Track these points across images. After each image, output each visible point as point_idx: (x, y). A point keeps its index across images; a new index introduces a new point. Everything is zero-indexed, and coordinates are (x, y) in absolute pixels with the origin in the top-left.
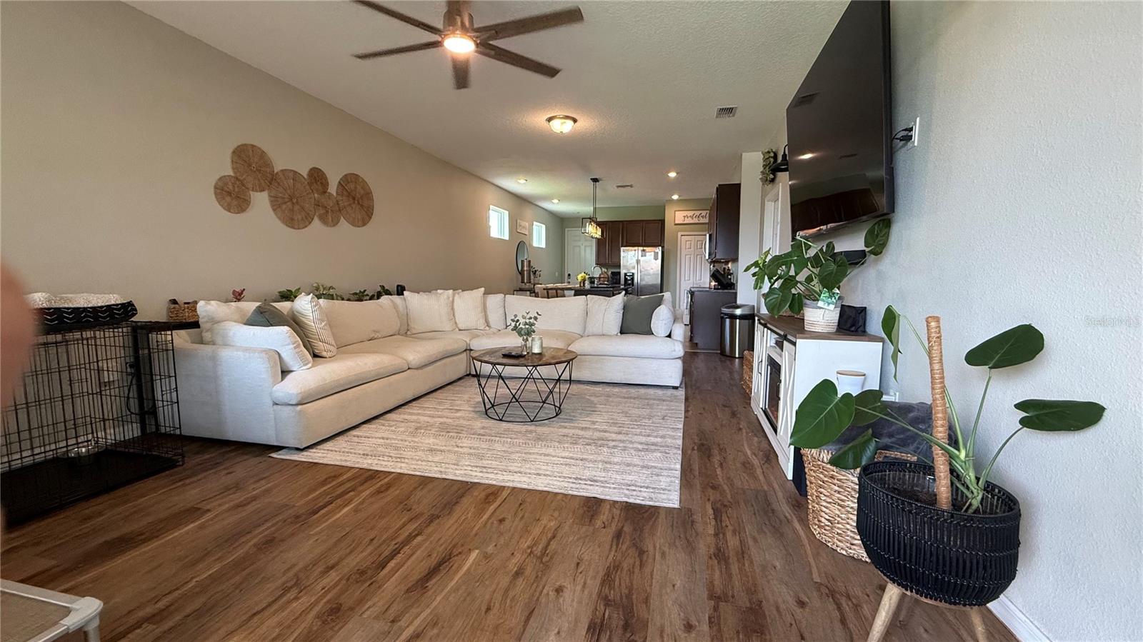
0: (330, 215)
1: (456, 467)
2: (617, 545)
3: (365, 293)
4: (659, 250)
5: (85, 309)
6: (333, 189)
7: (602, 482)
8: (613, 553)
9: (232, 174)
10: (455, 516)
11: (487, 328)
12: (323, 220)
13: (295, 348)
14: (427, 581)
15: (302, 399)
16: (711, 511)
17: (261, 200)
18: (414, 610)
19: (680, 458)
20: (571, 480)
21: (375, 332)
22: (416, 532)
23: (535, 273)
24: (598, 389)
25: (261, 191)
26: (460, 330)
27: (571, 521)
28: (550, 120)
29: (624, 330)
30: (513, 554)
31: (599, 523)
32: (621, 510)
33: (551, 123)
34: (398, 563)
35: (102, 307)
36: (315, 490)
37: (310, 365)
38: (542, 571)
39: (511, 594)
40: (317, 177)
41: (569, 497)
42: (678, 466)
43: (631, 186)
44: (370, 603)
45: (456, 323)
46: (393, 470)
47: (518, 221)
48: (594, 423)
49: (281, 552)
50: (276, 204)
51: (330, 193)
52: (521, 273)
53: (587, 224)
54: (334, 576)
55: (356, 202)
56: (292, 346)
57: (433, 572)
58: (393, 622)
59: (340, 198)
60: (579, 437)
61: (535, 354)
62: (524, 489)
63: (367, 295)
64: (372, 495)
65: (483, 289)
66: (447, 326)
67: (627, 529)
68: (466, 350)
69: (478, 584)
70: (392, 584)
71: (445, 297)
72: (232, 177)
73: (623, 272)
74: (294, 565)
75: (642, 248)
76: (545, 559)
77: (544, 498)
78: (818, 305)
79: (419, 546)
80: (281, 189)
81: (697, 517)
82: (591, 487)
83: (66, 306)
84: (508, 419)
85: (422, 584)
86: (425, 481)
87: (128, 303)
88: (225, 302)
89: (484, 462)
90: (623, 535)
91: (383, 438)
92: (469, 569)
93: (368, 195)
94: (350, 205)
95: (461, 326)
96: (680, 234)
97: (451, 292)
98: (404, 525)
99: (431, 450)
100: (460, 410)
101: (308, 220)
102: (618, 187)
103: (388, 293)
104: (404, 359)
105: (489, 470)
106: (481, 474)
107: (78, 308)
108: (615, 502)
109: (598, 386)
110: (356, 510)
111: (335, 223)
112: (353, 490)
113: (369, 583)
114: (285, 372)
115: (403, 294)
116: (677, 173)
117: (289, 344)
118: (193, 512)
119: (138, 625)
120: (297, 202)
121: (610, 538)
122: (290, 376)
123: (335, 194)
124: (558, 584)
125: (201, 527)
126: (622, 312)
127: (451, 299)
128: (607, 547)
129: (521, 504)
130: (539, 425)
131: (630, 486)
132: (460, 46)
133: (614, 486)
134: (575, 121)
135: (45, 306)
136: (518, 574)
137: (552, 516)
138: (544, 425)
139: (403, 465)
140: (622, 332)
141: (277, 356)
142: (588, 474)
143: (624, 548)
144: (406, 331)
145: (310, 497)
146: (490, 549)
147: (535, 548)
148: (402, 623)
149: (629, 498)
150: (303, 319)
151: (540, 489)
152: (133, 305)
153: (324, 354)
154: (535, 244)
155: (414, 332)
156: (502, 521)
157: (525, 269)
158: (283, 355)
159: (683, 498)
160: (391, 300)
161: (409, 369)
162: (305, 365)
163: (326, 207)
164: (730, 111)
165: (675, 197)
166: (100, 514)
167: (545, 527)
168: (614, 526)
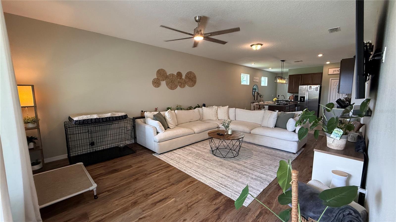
0: (182, 85)
1: (190, 169)
2: (213, 213)
3: (192, 107)
4: (318, 86)
5: (117, 117)
6: (184, 77)
7: (228, 187)
8: (210, 215)
9: (157, 78)
10: (178, 185)
11: (229, 119)
12: (180, 86)
13: (160, 127)
14: (157, 203)
15: (159, 141)
16: (258, 212)
17: (163, 83)
18: (149, 210)
19: (266, 186)
20: (218, 184)
21: (192, 119)
22: (165, 188)
23: (260, 96)
24: (260, 148)
25: (163, 81)
26: (219, 120)
27: (207, 198)
28: (251, 46)
29: (277, 126)
30: (182, 203)
31: (214, 202)
32: (225, 200)
33: (252, 47)
34: (155, 195)
35: (121, 116)
36: (154, 167)
37: (164, 131)
38: (185, 212)
39: (172, 215)
40: (179, 74)
41: (213, 190)
42: (262, 190)
43: (302, 61)
44: (143, 204)
45: (218, 117)
46: (174, 166)
47: (254, 77)
48: (245, 163)
49: (137, 183)
50: (167, 84)
51: (183, 79)
52: (254, 96)
53: (277, 79)
54: (141, 193)
55: (191, 80)
56: (159, 126)
57: (160, 201)
58: (143, 211)
59: (185, 79)
60: (235, 168)
61: (229, 134)
62: (202, 183)
63: (192, 108)
64: (164, 173)
65: (228, 106)
66: (214, 119)
67: (221, 208)
68: (218, 127)
69: (167, 209)
70: (150, 201)
71: (215, 109)
72: (156, 78)
73: (299, 96)
74: (137, 187)
75: (309, 86)
76: (189, 208)
77: (206, 187)
78: (331, 136)
79: (164, 191)
80: (169, 80)
81: (250, 214)
82: (223, 188)
83: (114, 116)
84: (217, 155)
85: (155, 204)
86: (180, 171)
87: (126, 115)
88: (150, 112)
89: (199, 170)
90: (219, 209)
91: (179, 155)
92: (169, 203)
93: (195, 77)
94: (189, 81)
95: (219, 119)
96: (331, 79)
97: (217, 107)
98: (165, 184)
99: (188, 162)
100: (206, 149)
101: (176, 87)
102: (295, 62)
103: (199, 107)
104: (193, 130)
105: (198, 173)
106: (194, 174)
107: (116, 117)
108: (226, 197)
109: (261, 147)
110: (158, 176)
111: (184, 87)
112: (161, 170)
113: (146, 198)
114: (158, 133)
115: (202, 107)
116: (323, 54)
117: (158, 126)
118: (130, 166)
119: (105, 192)
120: (173, 82)
121: (213, 209)
122: (158, 134)
123: (184, 79)
124: (186, 218)
125: (128, 171)
126: (276, 119)
127: (217, 110)
128: (210, 211)
129: (197, 187)
130: (226, 160)
131: (236, 192)
132: (199, 38)
133: (230, 190)
134: (262, 45)
135: (110, 116)
136: (179, 210)
137: (202, 195)
138: (228, 160)
139: (178, 165)
140: (275, 127)
141: (156, 129)
142: (226, 183)
143: (215, 214)
144: (201, 119)
145: (152, 169)
146: (178, 200)
147: (189, 204)
148: (144, 212)
149: (231, 197)
150: (166, 118)
151: (207, 184)
152: (127, 115)
153: (171, 127)
154: (263, 84)
155: (204, 120)
156: (188, 191)
157: (256, 95)
158: (157, 128)
159: (252, 203)
160: (198, 109)
161: (195, 133)
162: (163, 131)
163: (181, 83)
164: (336, 30)
165: (328, 63)
166: (116, 162)
167: (198, 198)
168: (218, 205)
